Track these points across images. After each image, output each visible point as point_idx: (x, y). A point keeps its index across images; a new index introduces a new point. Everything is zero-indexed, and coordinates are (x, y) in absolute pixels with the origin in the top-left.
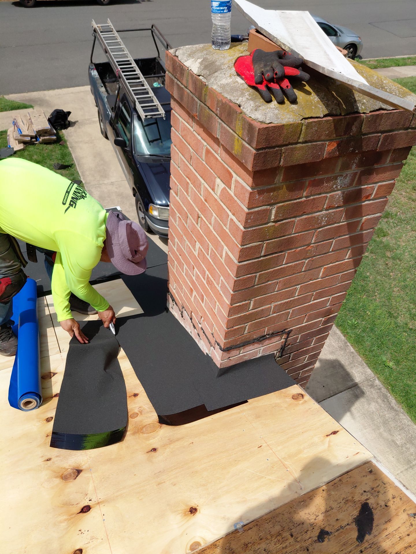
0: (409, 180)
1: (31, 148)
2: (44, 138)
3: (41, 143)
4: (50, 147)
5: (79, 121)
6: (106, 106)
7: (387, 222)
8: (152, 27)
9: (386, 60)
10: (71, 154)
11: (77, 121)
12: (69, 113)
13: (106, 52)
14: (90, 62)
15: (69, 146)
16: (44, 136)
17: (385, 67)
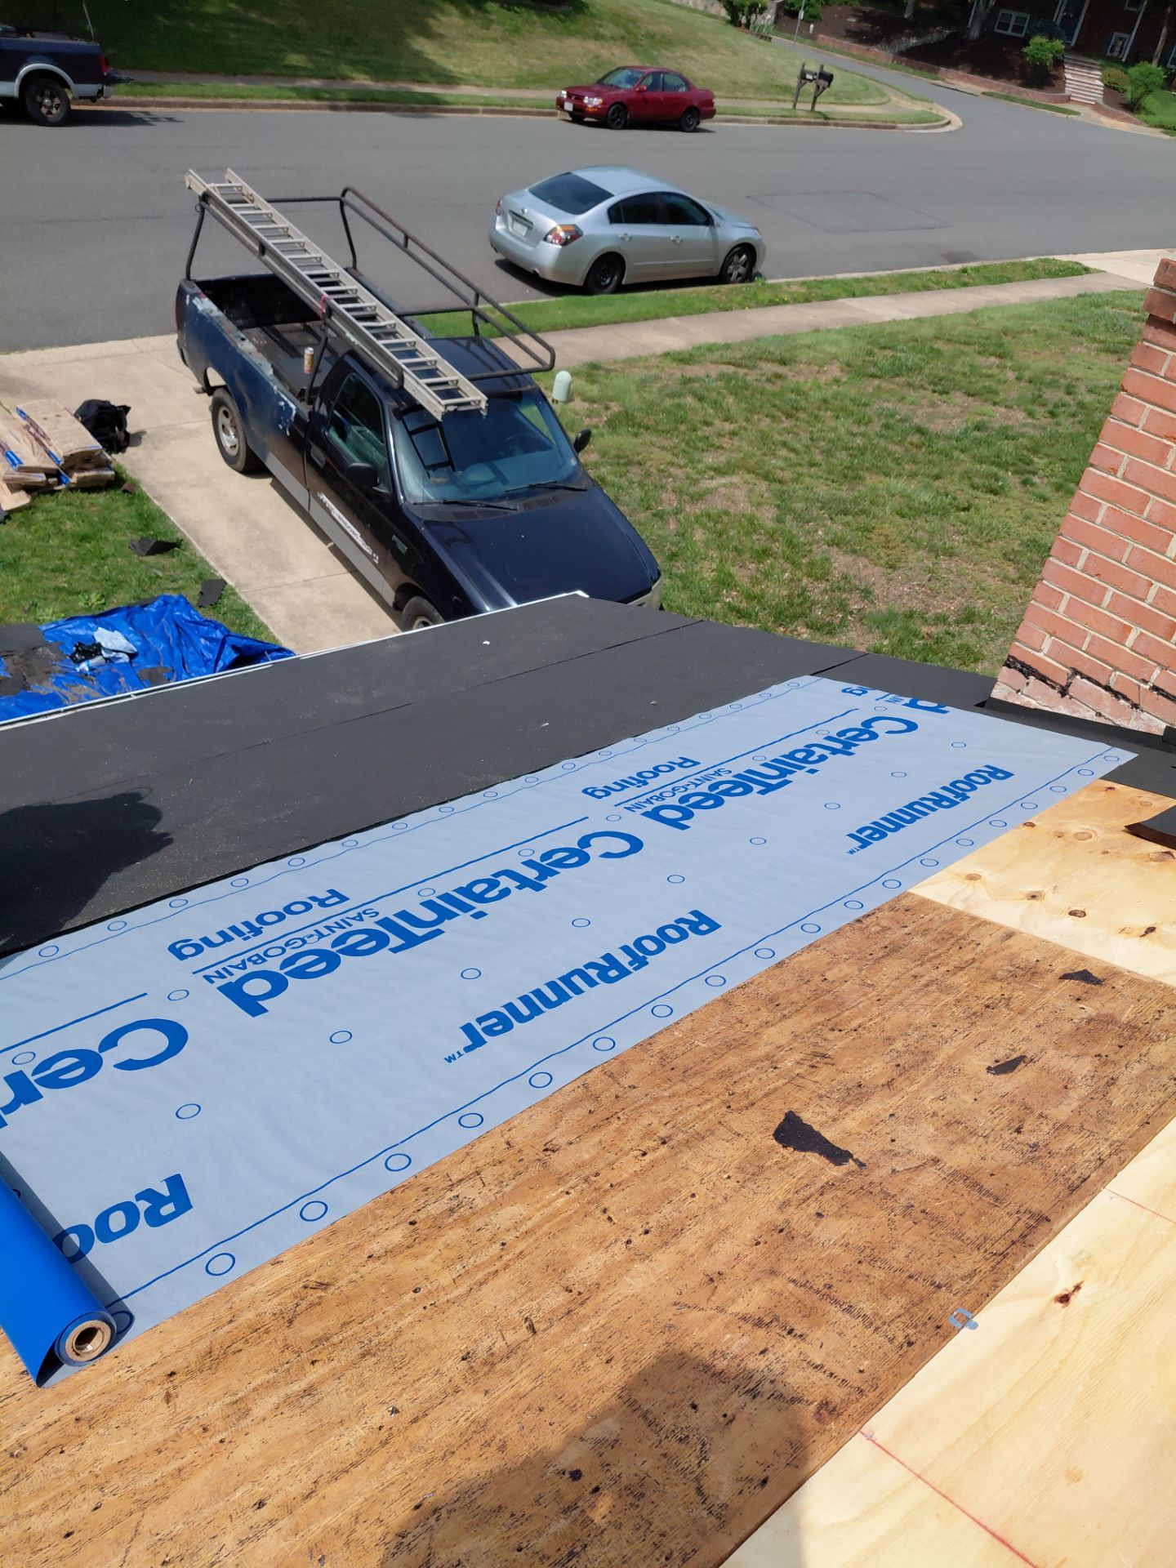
0: (990, 541)
1: (49, 503)
2: (82, 475)
3: (71, 489)
4: (100, 499)
5: (149, 432)
6: (275, 388)
7: (973, 631)
8: (344, 194)
9: (822, 282)
10: (164, 514)
11: (143, 432)
12: (126, 409)
13: (263, 249)
15: (149, 494)
16: (82, 470)
17: (827, 298)
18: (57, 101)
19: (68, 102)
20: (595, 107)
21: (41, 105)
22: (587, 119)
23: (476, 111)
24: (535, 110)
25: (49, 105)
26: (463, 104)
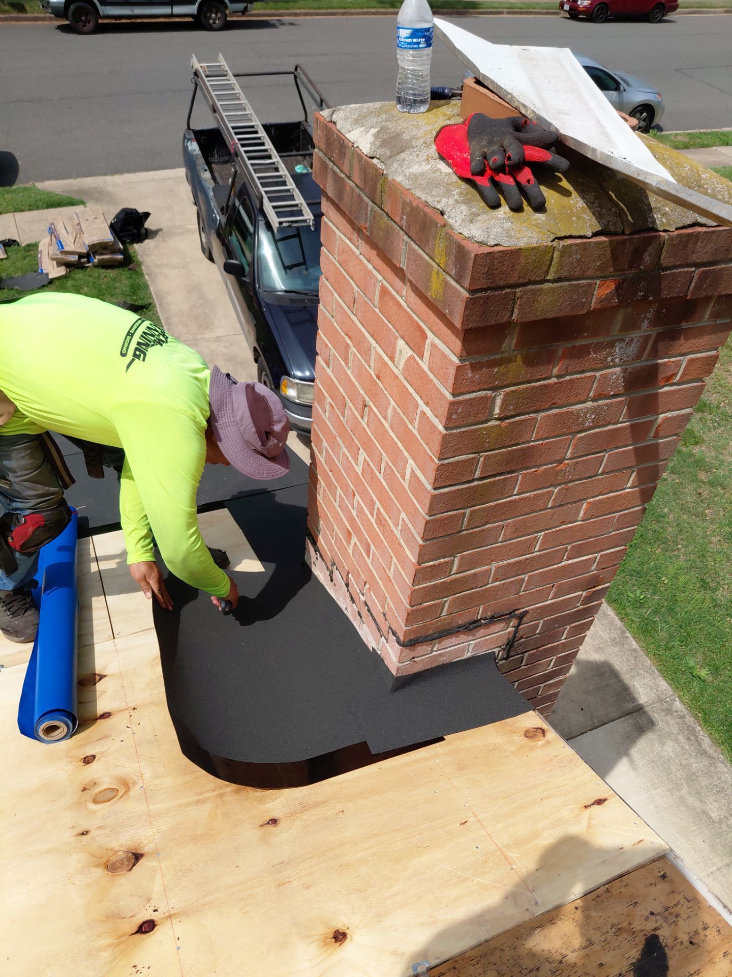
1: (79, 275)
2: (101, 257)
3: (96, 266)
4: (112, 273)
5: (164, 229)
6: (212, 205)
7: (700, 419)
8: (296, 69)
9: (705, 133)
10: (148, 286)
11: (161, 230)
12: (147, 215)
13: (214, 110)
14: (186, 127)
15: (145, 272)
16: (102, 254)
17: (703, 146)
18: (219, 15)
19: (226, 16)
20: (585, 7)
21: (210, 18)
22: (580, 16)
23: (502, 13)
24: (544, 10)
25: (215, 18)
26: (493, 8)
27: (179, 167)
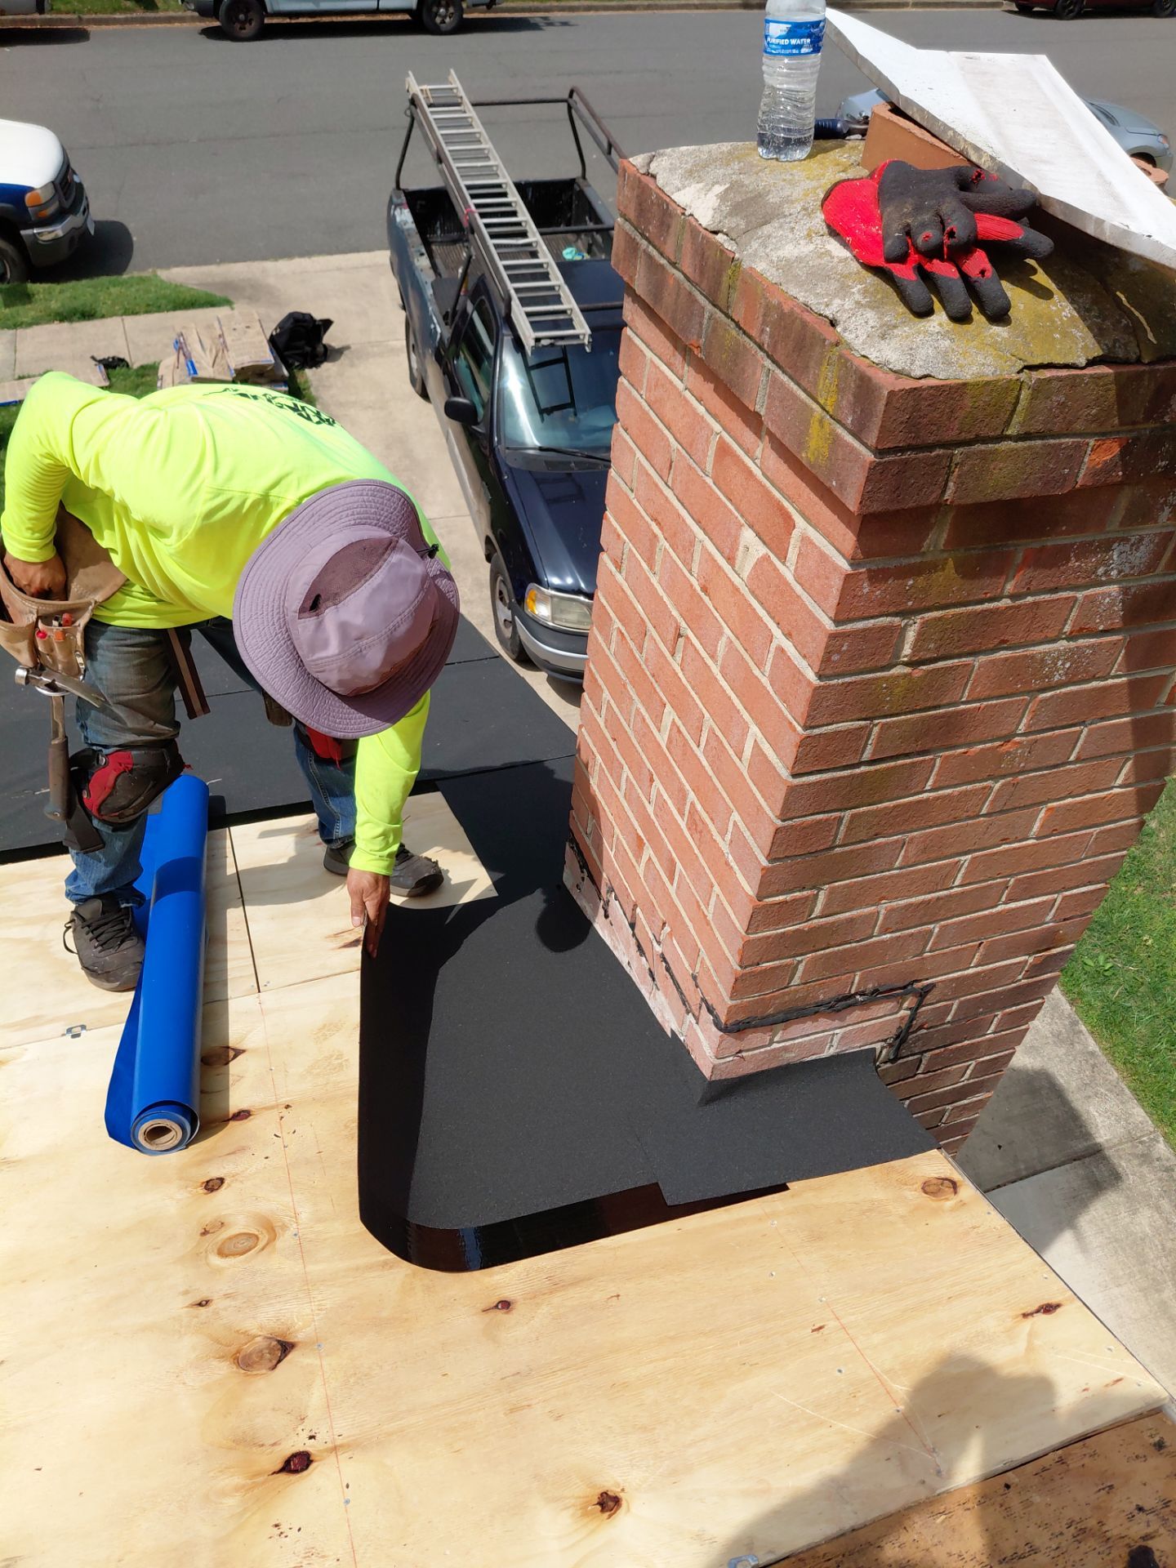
5: (353, 347)
6: (430, 309)
8: (571, 96)
11: (348, 348)
12: (327, 323)
13: (440, 158)
14: (394, 185)
18: (451, 10)
19: (462, 11)
21: (437, 14)
22: (1036, 9)
25: (444, 16)
27: (380, 249)
